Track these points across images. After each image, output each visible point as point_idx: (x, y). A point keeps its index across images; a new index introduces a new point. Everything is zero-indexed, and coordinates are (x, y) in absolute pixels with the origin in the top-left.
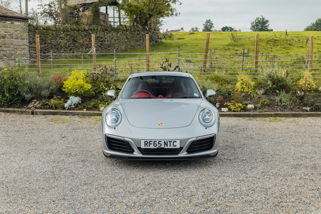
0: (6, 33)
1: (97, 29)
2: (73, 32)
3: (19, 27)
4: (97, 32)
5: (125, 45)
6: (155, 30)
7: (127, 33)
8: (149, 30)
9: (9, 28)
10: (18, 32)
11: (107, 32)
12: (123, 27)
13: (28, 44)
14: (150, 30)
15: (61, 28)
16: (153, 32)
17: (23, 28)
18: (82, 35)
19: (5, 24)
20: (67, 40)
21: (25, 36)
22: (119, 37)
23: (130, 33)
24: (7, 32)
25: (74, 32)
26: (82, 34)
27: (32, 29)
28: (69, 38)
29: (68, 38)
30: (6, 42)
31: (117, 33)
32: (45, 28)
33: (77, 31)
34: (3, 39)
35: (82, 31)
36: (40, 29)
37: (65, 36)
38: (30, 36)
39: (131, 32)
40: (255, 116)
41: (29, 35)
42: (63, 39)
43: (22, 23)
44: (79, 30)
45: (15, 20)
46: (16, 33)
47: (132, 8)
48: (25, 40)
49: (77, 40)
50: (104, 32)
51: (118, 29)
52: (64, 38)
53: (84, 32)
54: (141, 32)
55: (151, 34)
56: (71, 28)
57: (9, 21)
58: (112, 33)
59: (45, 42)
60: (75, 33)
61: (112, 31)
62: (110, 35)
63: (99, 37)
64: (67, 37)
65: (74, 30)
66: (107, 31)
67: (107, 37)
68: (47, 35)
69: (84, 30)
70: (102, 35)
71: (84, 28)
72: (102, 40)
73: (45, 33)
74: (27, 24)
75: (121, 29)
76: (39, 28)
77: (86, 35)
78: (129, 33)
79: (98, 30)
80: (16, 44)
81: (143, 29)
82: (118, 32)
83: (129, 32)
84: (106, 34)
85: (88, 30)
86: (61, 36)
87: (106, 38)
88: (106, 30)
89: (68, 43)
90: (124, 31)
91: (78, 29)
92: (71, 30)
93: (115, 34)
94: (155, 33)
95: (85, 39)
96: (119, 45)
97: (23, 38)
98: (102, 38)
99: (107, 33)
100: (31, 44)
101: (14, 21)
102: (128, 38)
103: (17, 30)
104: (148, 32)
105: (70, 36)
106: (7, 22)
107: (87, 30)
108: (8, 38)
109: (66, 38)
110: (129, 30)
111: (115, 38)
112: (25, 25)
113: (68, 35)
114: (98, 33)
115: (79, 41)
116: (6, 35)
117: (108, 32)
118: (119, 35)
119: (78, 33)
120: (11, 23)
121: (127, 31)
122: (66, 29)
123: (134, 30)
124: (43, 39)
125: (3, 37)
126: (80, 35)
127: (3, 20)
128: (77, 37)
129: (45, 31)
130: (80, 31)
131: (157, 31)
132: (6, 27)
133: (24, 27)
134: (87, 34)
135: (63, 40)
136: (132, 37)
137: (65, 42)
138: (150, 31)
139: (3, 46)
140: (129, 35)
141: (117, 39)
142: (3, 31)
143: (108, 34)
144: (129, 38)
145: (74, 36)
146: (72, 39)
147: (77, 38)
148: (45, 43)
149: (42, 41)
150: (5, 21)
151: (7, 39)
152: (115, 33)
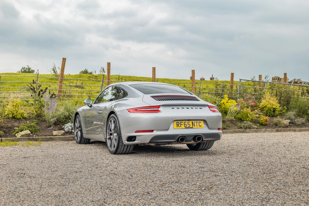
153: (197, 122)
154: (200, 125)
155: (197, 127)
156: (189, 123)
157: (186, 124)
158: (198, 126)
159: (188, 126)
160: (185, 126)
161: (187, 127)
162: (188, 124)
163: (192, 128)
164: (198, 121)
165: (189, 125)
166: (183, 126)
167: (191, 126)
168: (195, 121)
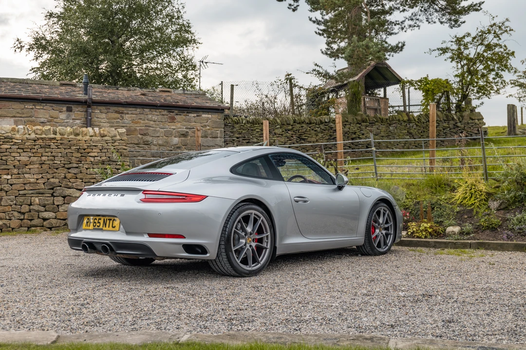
0: (188, 130)
1: (345, 120)
2: (299, 125)
3: (209, 121)
4: (345, 125)
5: (403, 145)
6: (472, 120)
7: (411, 125)
8: (459, 119)
9: (194, 123)
10: (208, 128)
11: (365, 124)
12: (402, 116)
13: (223, 144)
14: (461, 119)
15: (278, 121)
16: (468, 123)
17: (215, 122)
18: (315, 131)
19: (187, 117)
20: (288, 138)
21: (218, 133)
22: (392, 131)
23: (417, 126)
24: (190, 129)
25: (302, 125)
26: (317, 129)
27: (230, 123)
28: (291, 135)
29: (288, 135)
30: (188, 142)
31: (388, 125)
32: (251, 121)
33: (307, 123)
34: (184, 137)
35: (316, 123)
36: (242, 123)
37: (283, 131)
38: (227, 132)
39: (419, 124)
40: (437, 245)
41: (225, 132)
42: (280, 136)
43: (213, 116)
44: (310, 123)
45: (203, 112)
46: (204, 129)
47: (428, 86)
48: (219, 139)
49: (307, 138)
50: (359, 124)
51: (391, 119)
52: (282, 135)
53: (320, 125)
54: (440, 124)
55: (463, 126)
56: (295, 120)
57: (194, 113)
58: (377, 126)
59: (248, 141)
60: (302, 127)
61: (377, 123)
62: (373, 129)
63: (349, 131)
64: (287, 132)
65: (303, 123)
66: (366, 122)
67: (366, 133)
68: (252, 130)
69: (320, 123)
70: (356, 129)
71: (321, 119)
72: (354, 136)
73: (249, 128)
74: (221, 116)
75: (398, 119)
76: (241, 121)
77: (324, 130)
78: (415, 126)
79: (347, 122)
80: (204, 145)
81: (445, 119)
82: (390, 124)
83: (416, 124)
84: (364, 127)
85: (329, 122)
86: (276, 131)
87: (363, 134)
88: (363, 122)
89: (290, 142)
90: (405, 122)
91: (310, 120)
92: (294, 122)
93: (383, 128)
94: (471, 124)
95: (320, 135)
96: (388, 145)
97: (214, 136)
98: (355, 133)
99: (367, 126)
100: (227, 144)
101: (201, 113)
102: (411, 133)
103: (206, 125)
104: (456, 123)
105: (294, 132)
106: (190, 115)
107: (326, 122)
108: (191, 137)
109: (284, 135)
110: (415, 120)
111: (382, 134)
112: (219, 118)
113: (289, 130)
114: (348, 126)
115: (309, 139)
116: (187, 132)
117: (368, 124)
118: (391, 128)
119: (310, 127)
120: (197, 116)
121: (411, 122)
122: (286, 121)
123: (426, 120)
124: (245, 137)
125: (183, 134)
126: (313, 130)
127: (184, 113)
128: (307, 133)
129: (249, 125)
130: (314, 123)
131: (477, 121)
132: (189, 121)
133: (217, 122)
134: (326, 128)
135: (279, 138)
136: (421, 132)
137: (283, 140)
138: (460, 122)
139: (184, 147)
140: (415, 129)
141: (387, 134)
142: (185, 127)
143: (367, 128)
144: (414, 133)
145: (300, 131)
146: (297, 136)
147: (305, 135)
148: (247, 143)
149: (243, 140)
150: (187, 113)
151: (189, 138)
152: (384, 126)
153: (110, 220)
154: (114, 226)
155: (109, 229)
156: (100, 221)
157: (95, 223)
158: (111, 228)
159: (98, 226)
160: (94, 226)
161: (96, 227)
162: (98, 222)
163: (101, 230)
164: (113, 218)
165: (99, 224)
166: (91, 227)
167: (101, 227)
168: (108, 218)
